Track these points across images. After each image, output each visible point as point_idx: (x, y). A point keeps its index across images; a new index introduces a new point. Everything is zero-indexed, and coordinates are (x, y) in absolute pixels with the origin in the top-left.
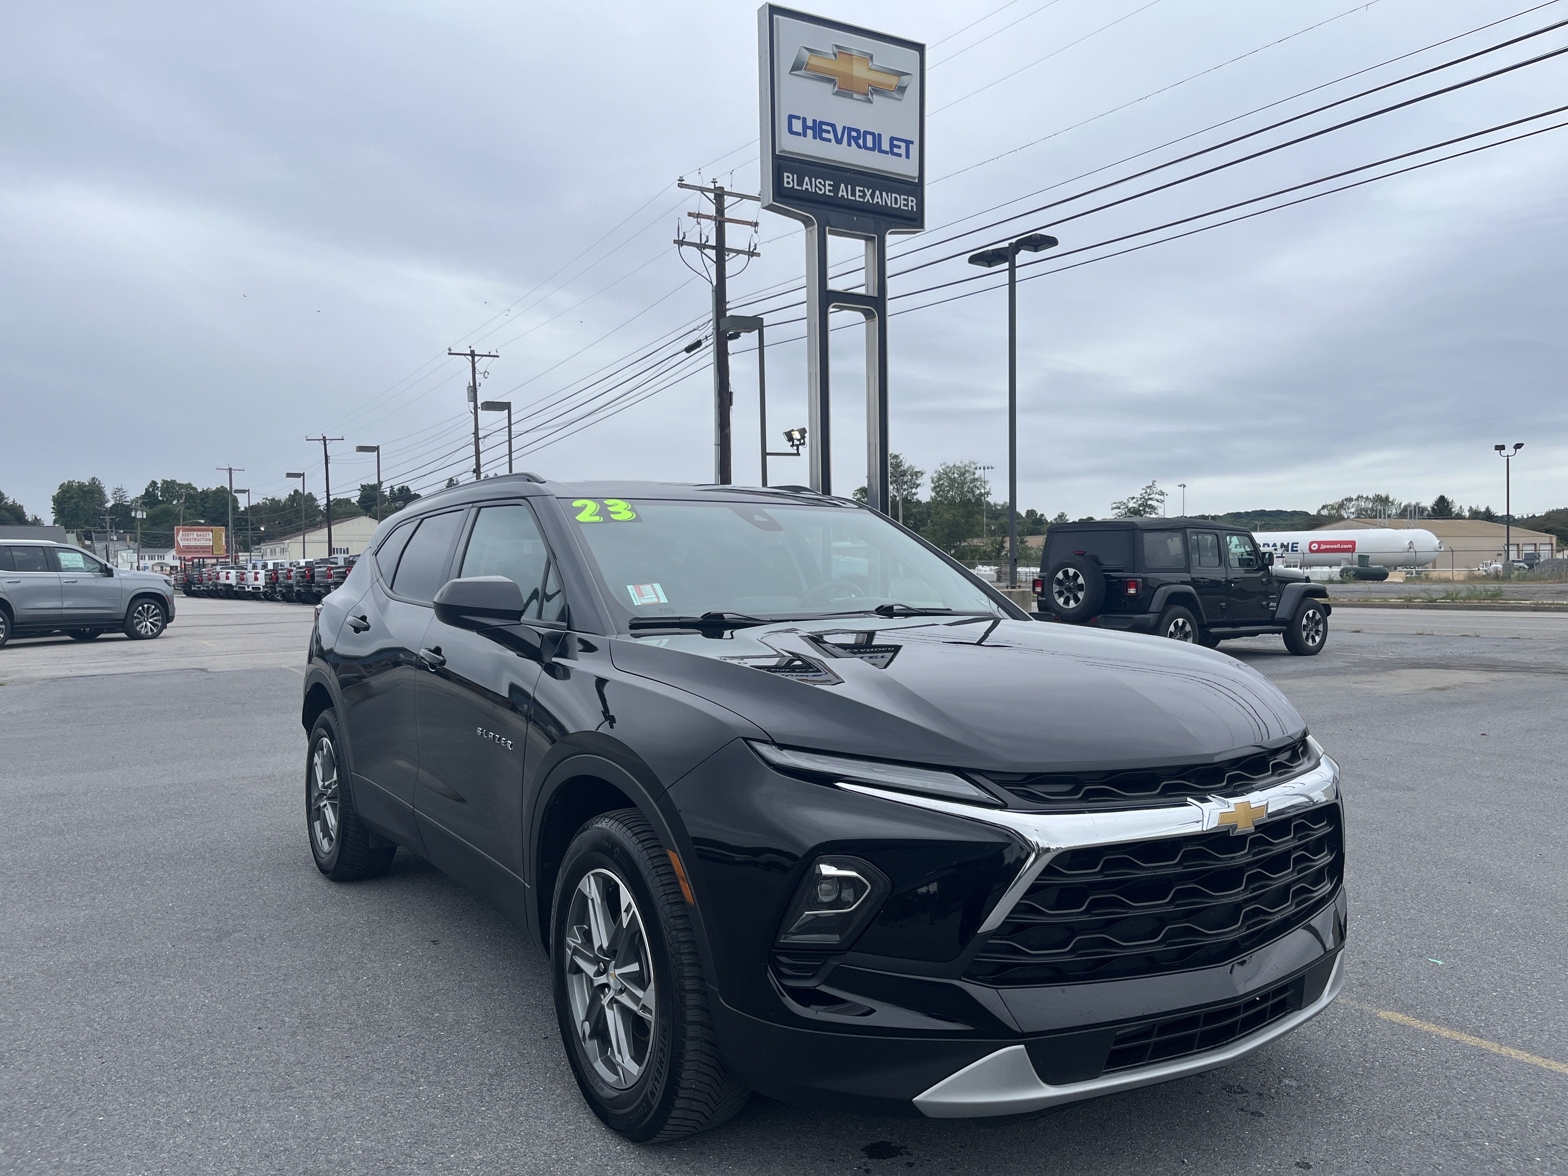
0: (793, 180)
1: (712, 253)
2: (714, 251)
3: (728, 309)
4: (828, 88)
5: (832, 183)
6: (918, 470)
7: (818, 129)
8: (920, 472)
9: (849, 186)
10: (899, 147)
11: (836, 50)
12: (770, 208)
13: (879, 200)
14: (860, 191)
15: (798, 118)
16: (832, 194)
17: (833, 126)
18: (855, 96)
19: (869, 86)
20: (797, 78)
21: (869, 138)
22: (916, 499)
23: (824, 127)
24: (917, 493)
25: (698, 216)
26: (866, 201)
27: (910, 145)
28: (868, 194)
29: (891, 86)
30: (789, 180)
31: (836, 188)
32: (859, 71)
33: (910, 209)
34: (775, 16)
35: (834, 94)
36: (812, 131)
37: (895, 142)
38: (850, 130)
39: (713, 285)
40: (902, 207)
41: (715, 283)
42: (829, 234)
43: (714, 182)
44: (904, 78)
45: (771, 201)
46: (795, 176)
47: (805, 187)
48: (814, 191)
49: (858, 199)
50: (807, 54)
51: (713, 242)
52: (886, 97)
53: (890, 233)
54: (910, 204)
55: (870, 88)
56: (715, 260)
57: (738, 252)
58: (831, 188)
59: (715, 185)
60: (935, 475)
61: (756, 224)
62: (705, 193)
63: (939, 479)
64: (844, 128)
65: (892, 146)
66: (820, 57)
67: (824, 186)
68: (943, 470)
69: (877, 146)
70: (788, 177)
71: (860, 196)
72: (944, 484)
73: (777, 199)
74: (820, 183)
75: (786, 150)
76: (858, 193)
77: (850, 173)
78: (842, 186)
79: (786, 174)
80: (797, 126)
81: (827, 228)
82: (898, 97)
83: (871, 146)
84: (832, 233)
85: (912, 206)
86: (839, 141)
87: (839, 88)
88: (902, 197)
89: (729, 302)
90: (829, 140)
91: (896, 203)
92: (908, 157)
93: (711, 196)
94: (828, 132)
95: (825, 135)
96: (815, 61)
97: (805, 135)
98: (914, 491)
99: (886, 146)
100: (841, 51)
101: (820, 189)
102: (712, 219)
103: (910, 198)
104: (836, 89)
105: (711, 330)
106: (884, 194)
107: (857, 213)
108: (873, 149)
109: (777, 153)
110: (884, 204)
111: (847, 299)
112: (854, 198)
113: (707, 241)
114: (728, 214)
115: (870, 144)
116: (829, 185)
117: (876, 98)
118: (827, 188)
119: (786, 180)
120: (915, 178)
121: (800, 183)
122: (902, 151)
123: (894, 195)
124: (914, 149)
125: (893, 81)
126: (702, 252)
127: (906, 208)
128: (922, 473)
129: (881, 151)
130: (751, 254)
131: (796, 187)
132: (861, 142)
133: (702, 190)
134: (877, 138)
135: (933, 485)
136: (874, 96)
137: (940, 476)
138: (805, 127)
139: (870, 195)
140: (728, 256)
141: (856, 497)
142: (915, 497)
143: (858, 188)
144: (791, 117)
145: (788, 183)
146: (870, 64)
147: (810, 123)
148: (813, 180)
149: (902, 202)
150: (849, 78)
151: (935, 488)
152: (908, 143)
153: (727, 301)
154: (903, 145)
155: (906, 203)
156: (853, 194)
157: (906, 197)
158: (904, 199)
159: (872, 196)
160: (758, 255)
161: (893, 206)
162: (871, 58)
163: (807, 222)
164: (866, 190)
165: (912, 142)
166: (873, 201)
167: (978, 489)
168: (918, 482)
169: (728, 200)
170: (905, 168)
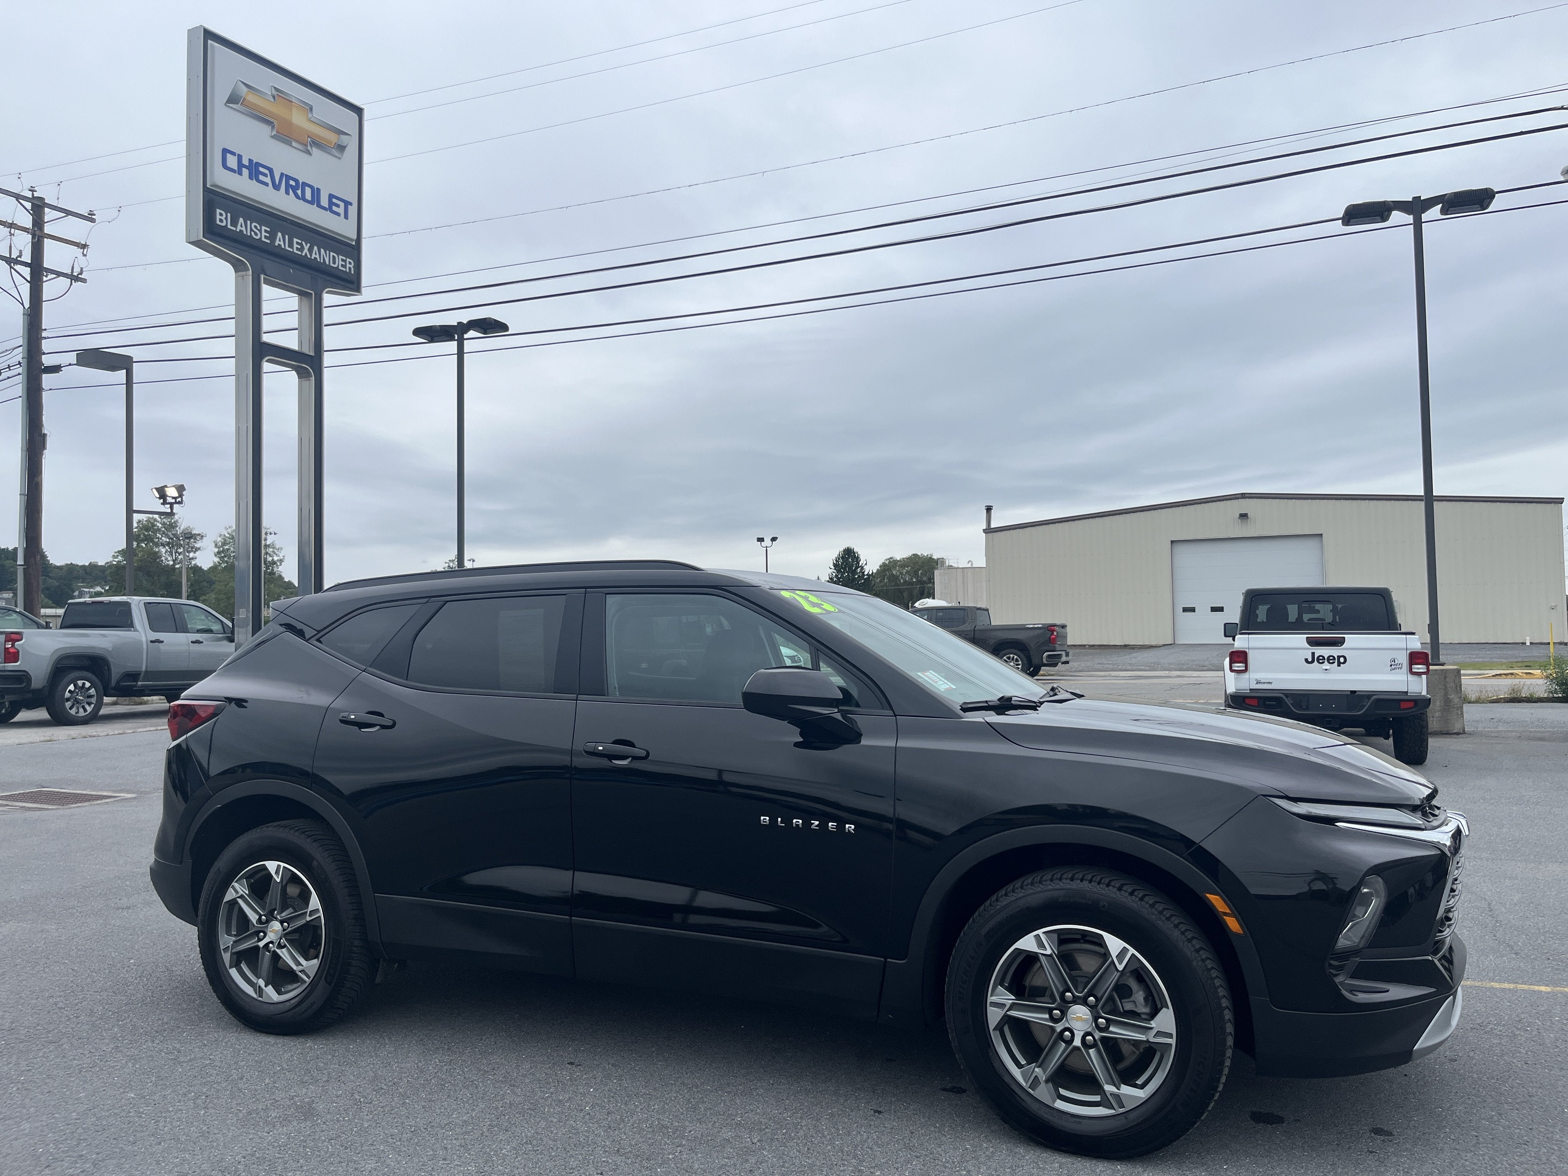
0: (226, 218)
1: (26, 272)
2: (29, 269)
3: (45, 338)
4: (266, 129)
5: (268, 229)
6: (197, 533)
7: (255, 170)
8: (199, 535)
9: (287, 236)
10: (338, 206)
11: (274, 92)
12: (197, 244)
13: (317, 256)
14: (297, 243)
15: (233, 153)
16: (269, 242)
17: (271, 170)
18: (294, 144)
19: (308, 137)
20: (232, 111)
21: (308, 191)
22: (195, 564)
23: (261, 169)
24: (196, 558)
25: (11, 226)
26: (303, 254)
27: (349, 206)
28: (306, 248)
29: (330, 142)
30: (222, 218)
31: (272, 236)
32: (298, 119)
33: (348, 271)
34: (210, 42)
35: (272, 137)
36: (247, 171)
37: (334, 200)
38: (288, 178)
39: (24, 308)
40: (340, 268)
41: (27, 305)
42: (264, 283)
43: (32, 190)
44: (343, 137)
45: (201, 237)
46: (229, 215)
47: (239, 228)
48: (249, 234)
49: (295, 251)
50: (245, 89)
51: (27, 258)
52: (324, 151)
53: (328, 292)
54: (348, 265)
55: (309, 139)
56: (29, 280)
57: (59, 274)
58: (268, 235)
59: (33, 194)
60: (219, 539)
61: (84, 246)
62: (21, 201)
63: (224, 544)
64: (282, 174)
65: (331, 204)
66: (258, 96)
67: (260, 231)
68: (229, 534)
69: (315, 199)
70: (221, 214)
71: (297, 249)
72: (230, 549)
73: (207, 235)
74: (255, 227)
75: (220, 185)
76: (295, 246)
77: (287, 222)
78: (280, 235)
79: (218, 211)
80: (232, 161)
81: (262, 276)
82: (337, 155)
83: (310, 199)
84: (267, 282)
85: (350, 268)
86: (277, 187)
87: (277, 132)
88: (341, 257)
89: (45, 330)
90: (266, 184)
91: (334, 263)
92: (346, 217)
93: (28, 205)
94: (266, 175)
95: (261, 177)
96: (251, 98)
97: (240, 173)
98: (192, 555)
99: (325, 202)
100: (279, 95)
101: (256, 234)
102: (28, 232)
103: (348, 260)
104: (274, 133)
105: (19, 358)
106: (322, 250)
107: (293, 266)
108: (311, 202)
109: (208, 186)
110: (322, 261)
111: (282, 354)
112: (291, 250)
113: (20, 256)
114: (48, 229)
115: (308, 196)
116: (266, 231)
117: (315, 151)
118: (264, 234)
119: (218, 217)
120: (352, 240)
121: (234, 223)
122: (341, 210)
123: (332, 254)
124: (353, 210)
125: (333, 137)
126: (11, 267)
127: (344, 269)
128: (202, 536)
129: (319, 206)
130: (75, 278)
131: (229, 226)
132: (299, 192)
133: (18, 197)
134: (316, 193)
135: (216, 550)
136: (314, 149)
137: (225, 540)
138: (240, 165)
139: (308, 249)
140: (46, 276)
141: (116, 560)
142: (193, 563)
143: (295, 240)
144: (225, 151)
145: (221, 220)
146: (310, 116)
147: (245, 162)
148: (249, 222)
149: (339, 262)
150: (289, 124)
151: (219, 553)
152: (347, 204)
153: (43, 328)
154: (342, 204)
155: (344, 263)
156: (291, 245)
157: (344, 258)
158: (342, 260)
159: (311, 250)
160: (84, 281)
161: (332, 264)
162: (311, 109)
163: (238, 266)
164: (303, 243)
165: (351, 204)
166: (311, 256)
167: (270, 556)
168: (197, 545)
169: (49, 214)
170: (343, 228)
